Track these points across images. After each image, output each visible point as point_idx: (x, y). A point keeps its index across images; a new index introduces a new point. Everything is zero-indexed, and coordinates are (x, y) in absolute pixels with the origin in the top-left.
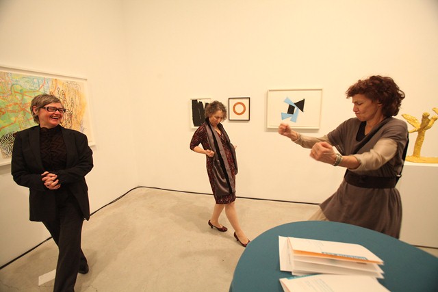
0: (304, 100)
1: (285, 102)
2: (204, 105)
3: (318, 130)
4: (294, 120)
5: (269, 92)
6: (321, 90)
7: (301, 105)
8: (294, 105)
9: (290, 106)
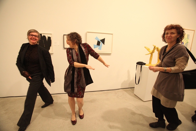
0: (105, 39)
1: (95, 39)
2: (47, 38)
3: (111, 54)
4: (100, 49)
5: (88, 33)
6: (112, 34)
7: (103, 41)
8: (100, 41)
9: (98, 41)
